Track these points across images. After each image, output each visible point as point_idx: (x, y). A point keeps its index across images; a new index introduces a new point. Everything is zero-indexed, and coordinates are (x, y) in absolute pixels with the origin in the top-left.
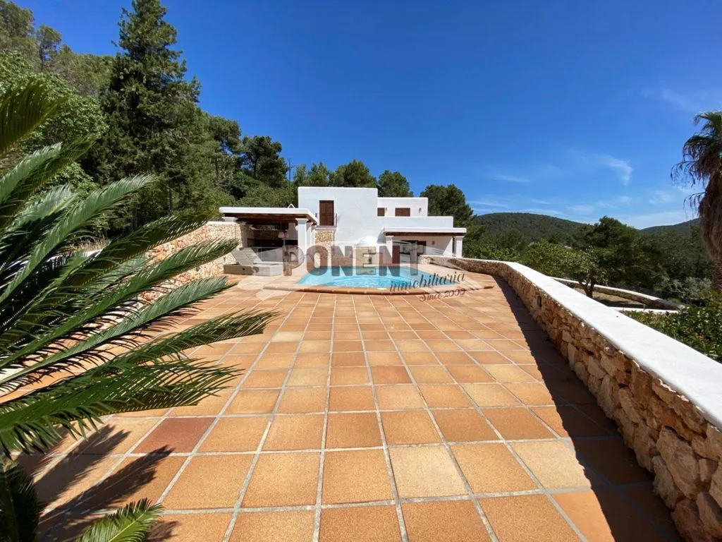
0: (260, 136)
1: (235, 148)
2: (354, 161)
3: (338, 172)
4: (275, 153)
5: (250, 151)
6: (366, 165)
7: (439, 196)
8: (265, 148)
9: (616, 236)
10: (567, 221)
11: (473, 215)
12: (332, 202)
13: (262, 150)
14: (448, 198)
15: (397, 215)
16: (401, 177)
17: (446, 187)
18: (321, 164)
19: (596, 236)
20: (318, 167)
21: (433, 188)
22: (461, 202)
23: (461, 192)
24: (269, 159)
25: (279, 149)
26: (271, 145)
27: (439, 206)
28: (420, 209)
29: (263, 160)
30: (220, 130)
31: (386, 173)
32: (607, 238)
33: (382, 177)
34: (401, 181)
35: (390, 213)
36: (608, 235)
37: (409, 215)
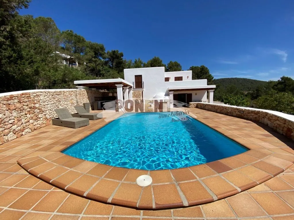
0: (113, 50)
1: (103, 56)
2: (155, 57)
3: (148, 63)
4: (120, 57)
5: (110, 57)
6: (161, 59)
7: (196, 71)
8: (116, 55)
9: (290, 86)
10: (256, 80)
11: (214, 79)
12: (141, 76)
13: (115, 56)
14: (201, 72)
15: (175, 80)
16: (177, 63)
17: (200, 66)
18: (139, 59)
19: (279, 86)
20: (138, 61)
21: (193, 67)
22: (207, 73)
23: (207, 68)
24: (118, 60)
25: (122, 56)
26: (119, 54)
27: (196, 75)
28: (188, 77)
29: (116, 61)
30: (95, 48)
31: (171, 62)
32: (285, 87)
33: (169, 64)
34: (178, 65)
35: (172, 80)
36: (285, 85)
37: (182, 80)
